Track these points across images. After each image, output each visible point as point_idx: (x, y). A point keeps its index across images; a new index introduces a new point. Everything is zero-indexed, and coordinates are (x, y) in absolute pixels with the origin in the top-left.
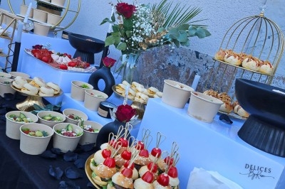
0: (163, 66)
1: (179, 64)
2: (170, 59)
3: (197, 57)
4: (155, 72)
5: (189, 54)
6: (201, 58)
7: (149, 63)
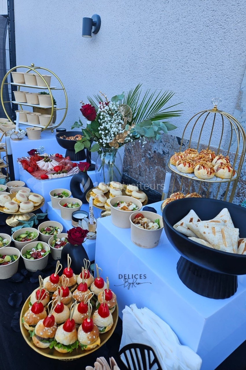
0: (149, 154)
1: (164, 152)
2: (155, 147)
3: (180, 143)
4: (143, 161)
5: (171, 140)
6: (183, 145)
7: (137, 151)
